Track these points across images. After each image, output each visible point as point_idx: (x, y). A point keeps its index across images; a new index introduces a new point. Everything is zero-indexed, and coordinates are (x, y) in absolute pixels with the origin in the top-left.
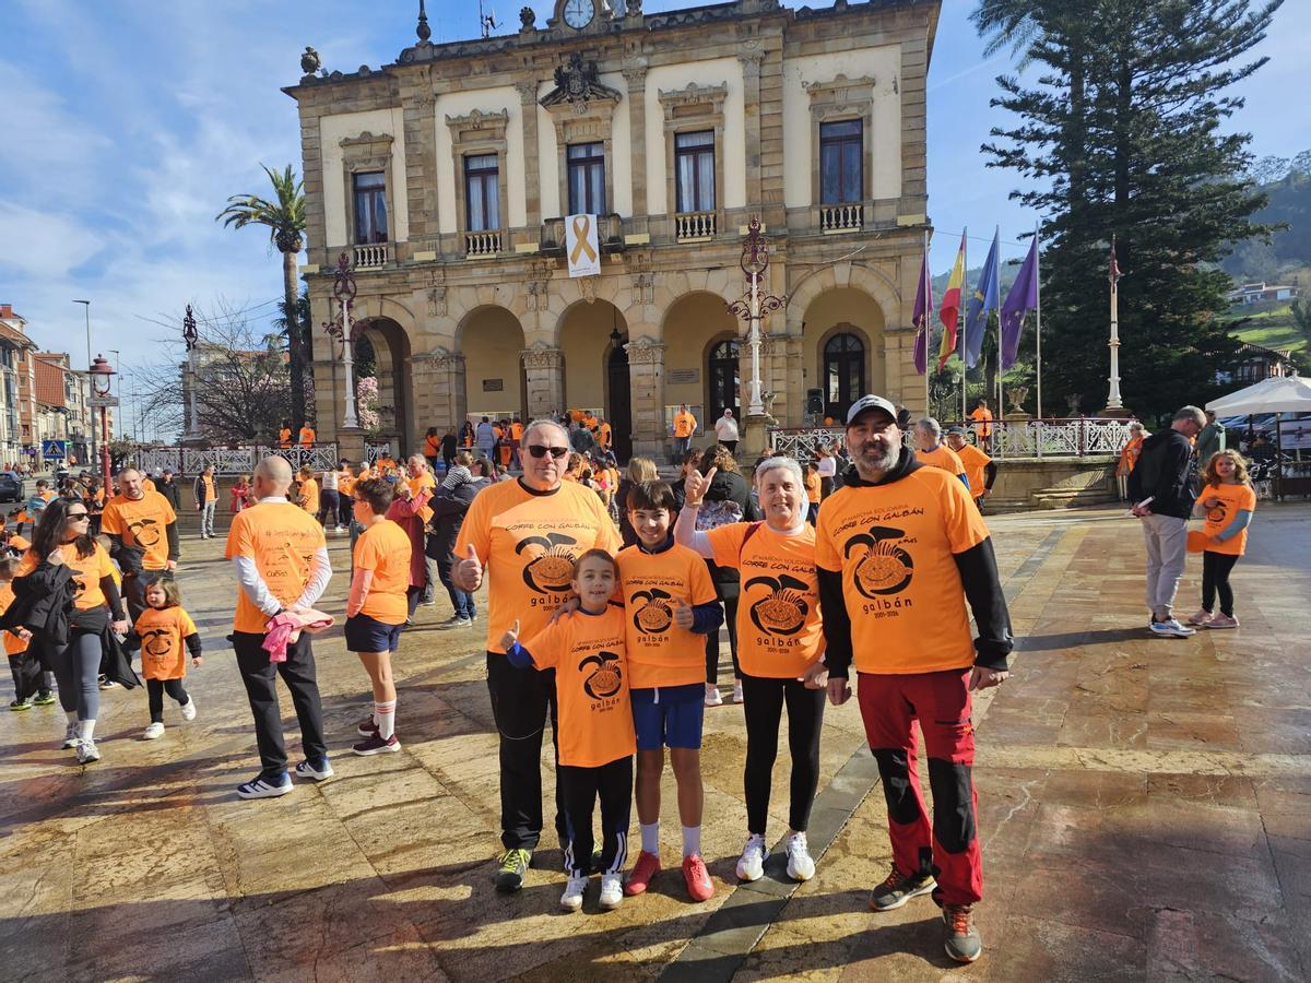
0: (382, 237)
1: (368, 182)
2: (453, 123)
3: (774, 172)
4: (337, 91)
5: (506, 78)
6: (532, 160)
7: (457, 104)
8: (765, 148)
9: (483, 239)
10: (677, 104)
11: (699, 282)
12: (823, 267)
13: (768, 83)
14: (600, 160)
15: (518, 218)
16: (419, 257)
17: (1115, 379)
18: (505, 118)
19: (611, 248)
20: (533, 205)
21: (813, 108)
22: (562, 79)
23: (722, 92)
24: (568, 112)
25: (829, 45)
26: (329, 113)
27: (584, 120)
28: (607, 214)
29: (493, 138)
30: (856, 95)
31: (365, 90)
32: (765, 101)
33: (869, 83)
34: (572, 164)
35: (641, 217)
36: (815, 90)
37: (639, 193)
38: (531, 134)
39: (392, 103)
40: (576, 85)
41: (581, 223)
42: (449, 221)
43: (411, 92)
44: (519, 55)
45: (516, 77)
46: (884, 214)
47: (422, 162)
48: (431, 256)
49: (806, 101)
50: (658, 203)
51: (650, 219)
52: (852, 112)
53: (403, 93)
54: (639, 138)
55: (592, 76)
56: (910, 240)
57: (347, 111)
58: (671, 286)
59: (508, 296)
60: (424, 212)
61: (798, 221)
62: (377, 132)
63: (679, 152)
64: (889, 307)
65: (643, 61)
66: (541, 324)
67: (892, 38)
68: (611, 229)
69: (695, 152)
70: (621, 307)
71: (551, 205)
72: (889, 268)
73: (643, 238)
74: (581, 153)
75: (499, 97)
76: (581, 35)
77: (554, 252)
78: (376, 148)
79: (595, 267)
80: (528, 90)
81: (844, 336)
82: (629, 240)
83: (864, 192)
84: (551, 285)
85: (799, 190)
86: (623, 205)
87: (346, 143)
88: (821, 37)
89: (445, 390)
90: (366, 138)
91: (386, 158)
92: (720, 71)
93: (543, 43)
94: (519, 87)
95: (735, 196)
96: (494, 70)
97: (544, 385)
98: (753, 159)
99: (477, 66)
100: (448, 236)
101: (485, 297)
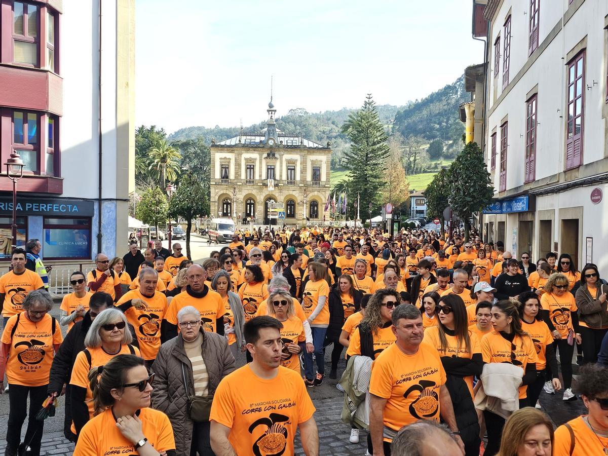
0: (227, 177)
1: (224, 166)
2: (246, 159)
3: (305, 175)
4: (220, 148)
5: (257, 152)
6: (261, 168)
7: (246, 155)
8: (303, 171)
9: (250, 181)
10: (289, 162)
11: (291, 192)
12: (313, 191)
13: (305, 160)
14: (274, 169)
15: (257, 177)
16: (238, 184)
17: (358, 214)
18: (256, 159)
19: (276, 185)
20: (260, 176)
21: (312, 164)
22: (268, 155)
23: (297, 160)
24: (268, 160)
25: (315, 154)
26: (217, 152)
27: (271, 162)
28: (275, 179)
29: (253, 162)
30: (319, 163)
31: (226, 149)
32: (304, 163)
33: (321, 161)
34: (268, 169)
35: (281, 180)
36: (312, 161)
37: (281, 176)
38: (261, 163)
39: (232, 152)
40: (271, 156)
41: (271, 181)
42: (243, 177)
43: (237, 152)
44: (260, 149)
45: (259, 152)
46: (324, 184)
47: (238, 165)
48: (241, 184)
49: (311, 163)
50: (284, 177)
51: (283, 181)
52: (318, 166)
53: (235, 152)
54: (281, 166)
55: (274, 155)
56: (327, 188)
57: (221, 152)
58: (286, 193)
59: (254, 192)
60: (238, 174)
61: (309, 183)
62: (228, 157)
63: (288, 169)
64: (323, 199)
65: (283, 153)
66: (260, 198)
67: (325, 154)
68: (276, 182)
69: (291, 169)
70: (276, 196)
71: (264, 177)
72: (324, 193)
73: (282, 185)
74: (270, 167)
75: (255, 155)
76: (271, 147)
77: (266, 185)
78: (227, 160)
79: (273, 189)
80: (261, 156)
81: (314, 201)
82: (279, 185)
83: (319, 180)
84: (263, 191)
85: (309, 178)
86: (278, 177)
87: (221, 159)
88: (313, 152)
89: (240, 209)
90: (225, 158)
91: (229, 162)
92: (296, 156)
93: (263, 147)
94: (259, 154)
95: (298, 178)
96: (254, 150)
97: (261, 209)
98: (302, 172)
99: (251, 149)
100: (243, 180)
101: (250, 192)
